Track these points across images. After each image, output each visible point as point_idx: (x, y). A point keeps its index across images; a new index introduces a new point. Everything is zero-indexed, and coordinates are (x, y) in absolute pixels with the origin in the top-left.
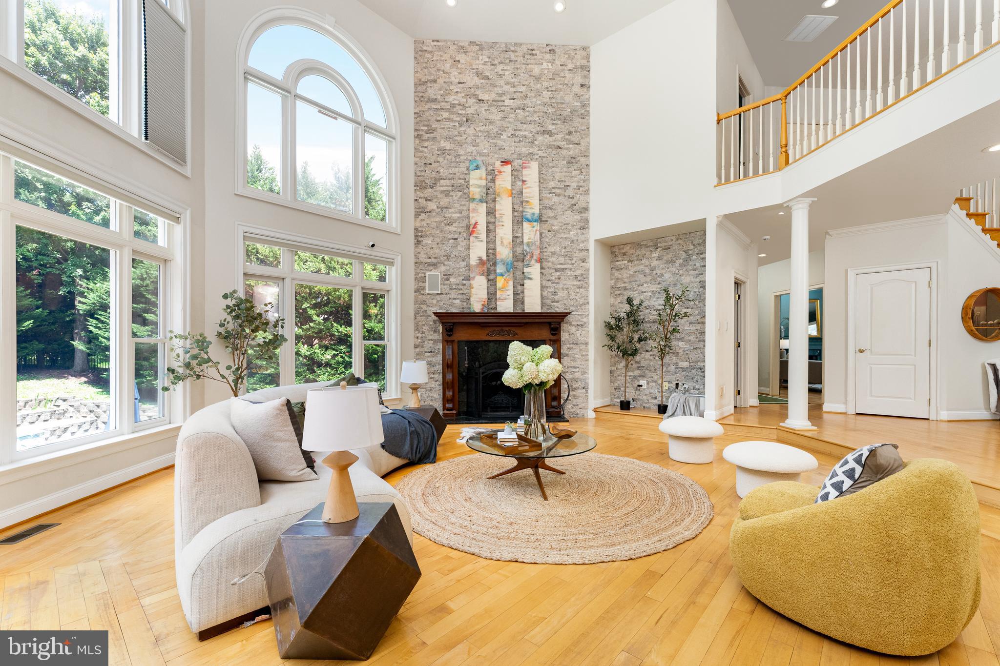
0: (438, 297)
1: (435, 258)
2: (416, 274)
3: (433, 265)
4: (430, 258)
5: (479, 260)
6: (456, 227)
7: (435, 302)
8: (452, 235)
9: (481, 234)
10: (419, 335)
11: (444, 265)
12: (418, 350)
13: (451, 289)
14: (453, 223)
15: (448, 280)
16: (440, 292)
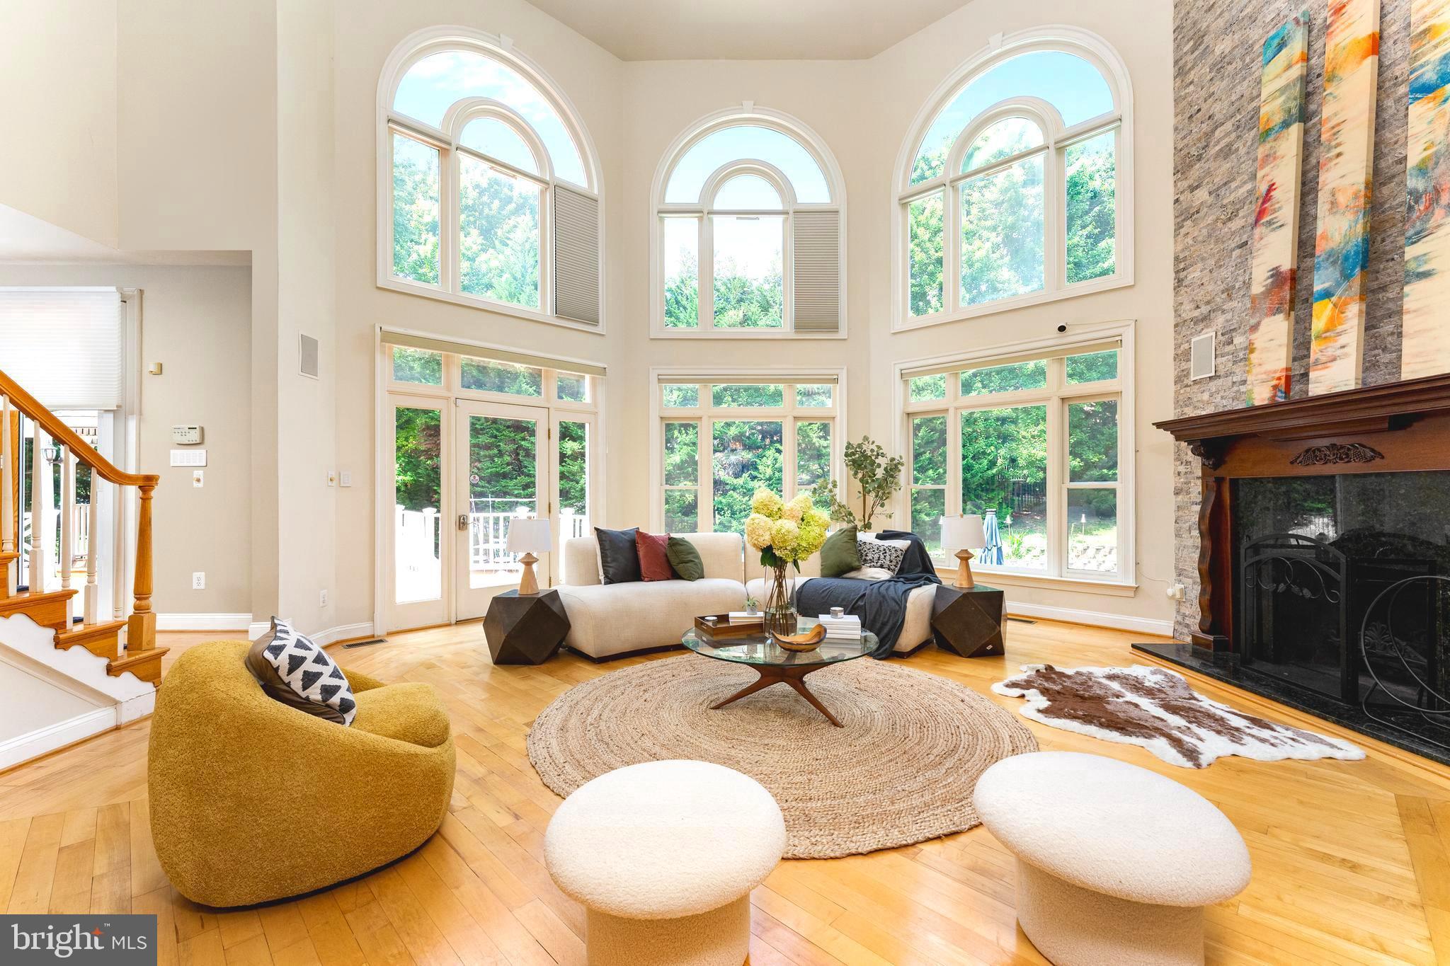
0: (1213, 386)
1: (1208, 303)
2: (1177, 346)
3: (1202, 320)
4: (1198, 307)
5: (1272, 276)
6: (1243, 217)
7: (1206, 396)
8: (1237, 239)
9: (1280, 208)
10: (1182, 469)
11: (1223, 312)
12: (1180, 497)
13: (1235, 362)
14: (1238, 210)
15: (1230, 342)
16: (1213, 374)
